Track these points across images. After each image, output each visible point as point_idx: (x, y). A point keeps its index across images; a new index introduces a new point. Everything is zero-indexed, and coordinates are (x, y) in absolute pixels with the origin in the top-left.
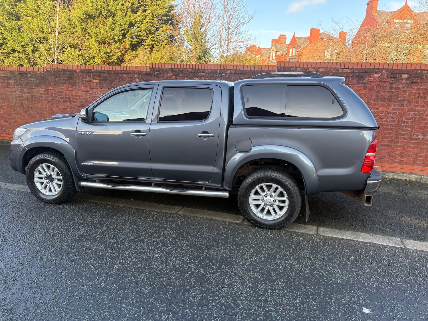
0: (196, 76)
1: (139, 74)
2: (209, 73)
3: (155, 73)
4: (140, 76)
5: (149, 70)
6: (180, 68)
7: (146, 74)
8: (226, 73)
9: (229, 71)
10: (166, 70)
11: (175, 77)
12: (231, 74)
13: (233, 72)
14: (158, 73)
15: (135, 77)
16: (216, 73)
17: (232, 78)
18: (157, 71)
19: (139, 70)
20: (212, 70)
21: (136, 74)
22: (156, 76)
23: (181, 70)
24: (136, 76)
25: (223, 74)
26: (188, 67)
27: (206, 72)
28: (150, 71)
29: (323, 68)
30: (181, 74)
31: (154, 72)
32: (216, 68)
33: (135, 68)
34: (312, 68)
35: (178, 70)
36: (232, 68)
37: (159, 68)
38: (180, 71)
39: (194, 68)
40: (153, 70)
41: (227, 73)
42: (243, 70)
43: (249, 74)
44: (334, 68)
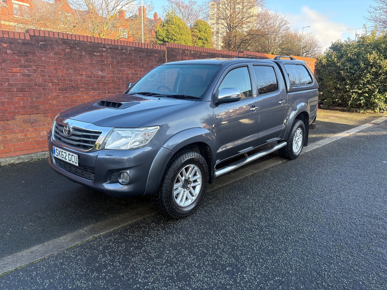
0: (96, 51)
1: (11, 43)
2: (110, 48)
3: (38, 43)
4: (13, 45)
5: (28, 38)
6: (76, 40)
7: (23, 44)
8: (126, 50)
9: (129, 48)
10: (57, 41)
11: (69, 50)
12: (131, 51)
13: (133, 49)
14: (43, 43)
15: (4, 48)
16: (117, 49)
17: (132, 55)
18: (41, 41)
19: (11, 36)
20: (112, 45)
21: (6, 43)
22: (41, 47)
23: (76, 42)
24: (5, 45)
25: (125, 51)
26: (85, 40)
27: (107, 47)
28: (31, 40)
29: (193, 51)
30: (78, 47)
31: (38, 41)
32: (116, 44)
33: (3, 34)
34: (187, 50)
35: (72, 42)
36: (131, 45)
37: (44, 36)
38: (76, 44)
39: (93, 41)
40: (35, 38)
41: (128, 49)
42: (141, 48)
43: (147, 52)
44: (199, 52)
